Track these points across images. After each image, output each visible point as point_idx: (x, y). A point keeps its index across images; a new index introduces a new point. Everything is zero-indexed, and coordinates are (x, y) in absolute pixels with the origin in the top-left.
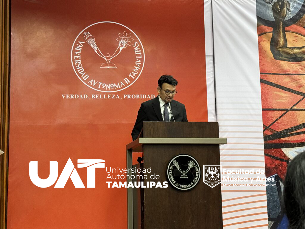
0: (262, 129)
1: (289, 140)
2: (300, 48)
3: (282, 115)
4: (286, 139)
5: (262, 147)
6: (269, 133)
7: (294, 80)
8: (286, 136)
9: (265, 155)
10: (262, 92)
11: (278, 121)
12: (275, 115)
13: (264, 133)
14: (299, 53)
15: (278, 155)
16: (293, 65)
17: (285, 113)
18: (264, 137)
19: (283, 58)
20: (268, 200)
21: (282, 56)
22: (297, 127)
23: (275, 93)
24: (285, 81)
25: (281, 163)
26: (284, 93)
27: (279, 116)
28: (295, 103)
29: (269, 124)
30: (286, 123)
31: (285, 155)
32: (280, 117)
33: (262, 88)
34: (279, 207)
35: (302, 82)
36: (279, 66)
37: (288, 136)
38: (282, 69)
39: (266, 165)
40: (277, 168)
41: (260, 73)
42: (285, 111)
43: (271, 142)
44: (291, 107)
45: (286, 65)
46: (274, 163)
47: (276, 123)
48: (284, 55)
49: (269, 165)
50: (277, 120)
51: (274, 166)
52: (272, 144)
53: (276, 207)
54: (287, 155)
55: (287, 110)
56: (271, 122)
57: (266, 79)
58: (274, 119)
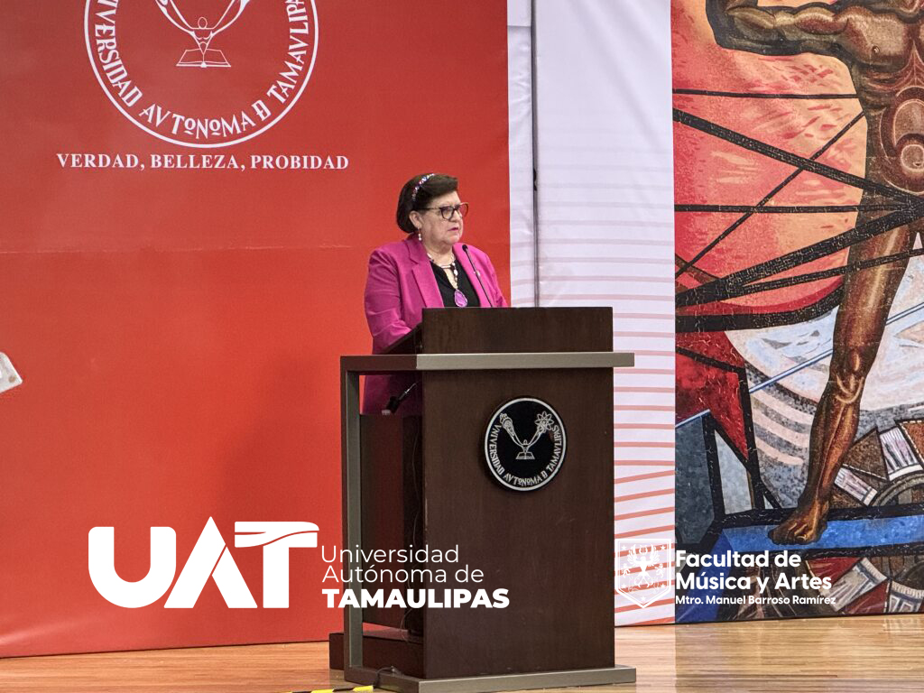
0: (671, 270)
1: (749, 304)
2: (794, 11)
3: (734, 227)
4: (741, 301)
5: (670, 326)
6: (693, 284)
7: (772, 114)
8: (741, 291)
9: (679, 351)
10: (676, 153)
11: (720, 245)
12: (713, 225)
13: (677, 283)
14: (790, 27)
15: (713, 353)
16: (770, 64)
17: (741, 221)
18: (676, 297)
19: (743, 42)
20: (679, 491)
21: (741, 36)
22: (774, 265)
23: (715, 154)
24: (746, 117)
25: (721, 375)
26: (743, 155)
27: (724, 227)
28: (773, 188)
29: (694, 255)
30: (743, 251)
31: (735, 351)
32: (726, 233)
33: (677, 138)
34: (708, 511)
35: (795, 122)
36: (730, 66)
37: (746, 293)
38: (739, 79)
39: (678, 381)
40: (710, 393)
41: (674, 91)
42: (742, 215)
43: (695, 310)
44: (759, 200)
45: (750, 65)
46: (701, 375)
47: (712, 252)
48: (747, 32)
49: (686, 384)
50: (717, 241)
51: (701, 384)
52: (699, 317)
53: (700, 510)
54: (741, 352)
55: (748, 211)
57: (689, 110)
58: (710, 239)
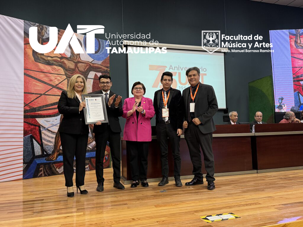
0: (23, 105)
1: (41, 113)
3: (38, 98)
4: (39, 112)
6: (28, 108)
7: (47, 76)
8: (39, 110)
9: (24, 122)
11: (35, 101)
12: (33, 97)
14: (51, 60)
18: (24, 111)
21: (40, 60)
22: (47, 106)
24: (41, 76)
25: (34, 127)
29: (28, 102)
30: (40, 102)
32: (36, 99)
33: (25, 79)
34: (31, 155)
35: (52, 78)
36: (38, 66)
38: (40, 69)
39: (24, 128)
41: (24, 69)
42: (40, 95)
43: (29, 114)
44: (44, 93)
45: (42, 66)
46: (30, 127)
47: (33, 102)
48: (42, 60)
49: (26, 129)
51: (30, 129)
53: (29, 155)
54: (39, 122)
56: (30, 101)
57: (28, 73)
